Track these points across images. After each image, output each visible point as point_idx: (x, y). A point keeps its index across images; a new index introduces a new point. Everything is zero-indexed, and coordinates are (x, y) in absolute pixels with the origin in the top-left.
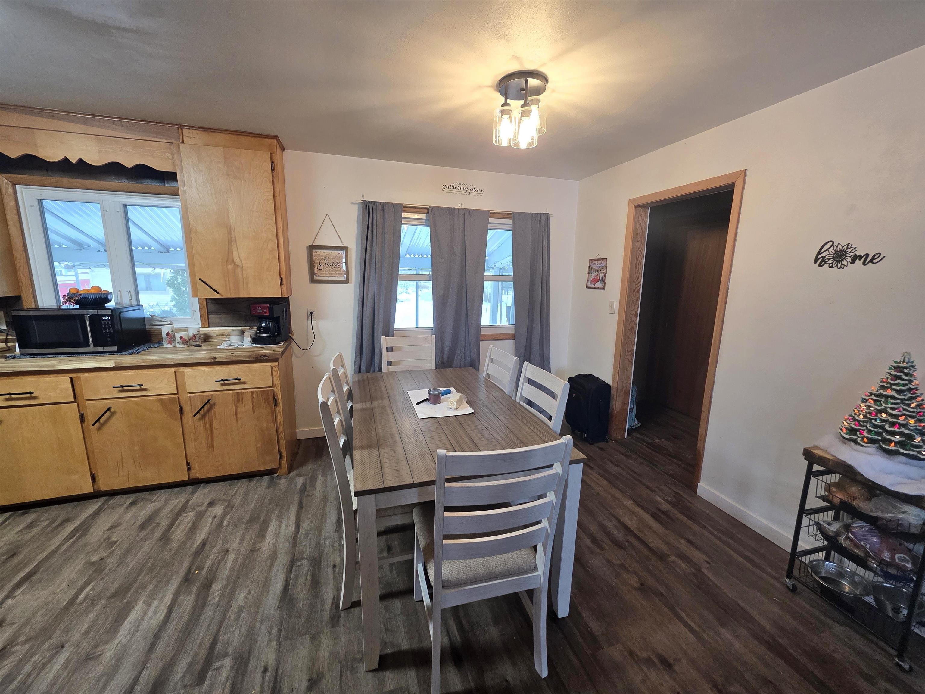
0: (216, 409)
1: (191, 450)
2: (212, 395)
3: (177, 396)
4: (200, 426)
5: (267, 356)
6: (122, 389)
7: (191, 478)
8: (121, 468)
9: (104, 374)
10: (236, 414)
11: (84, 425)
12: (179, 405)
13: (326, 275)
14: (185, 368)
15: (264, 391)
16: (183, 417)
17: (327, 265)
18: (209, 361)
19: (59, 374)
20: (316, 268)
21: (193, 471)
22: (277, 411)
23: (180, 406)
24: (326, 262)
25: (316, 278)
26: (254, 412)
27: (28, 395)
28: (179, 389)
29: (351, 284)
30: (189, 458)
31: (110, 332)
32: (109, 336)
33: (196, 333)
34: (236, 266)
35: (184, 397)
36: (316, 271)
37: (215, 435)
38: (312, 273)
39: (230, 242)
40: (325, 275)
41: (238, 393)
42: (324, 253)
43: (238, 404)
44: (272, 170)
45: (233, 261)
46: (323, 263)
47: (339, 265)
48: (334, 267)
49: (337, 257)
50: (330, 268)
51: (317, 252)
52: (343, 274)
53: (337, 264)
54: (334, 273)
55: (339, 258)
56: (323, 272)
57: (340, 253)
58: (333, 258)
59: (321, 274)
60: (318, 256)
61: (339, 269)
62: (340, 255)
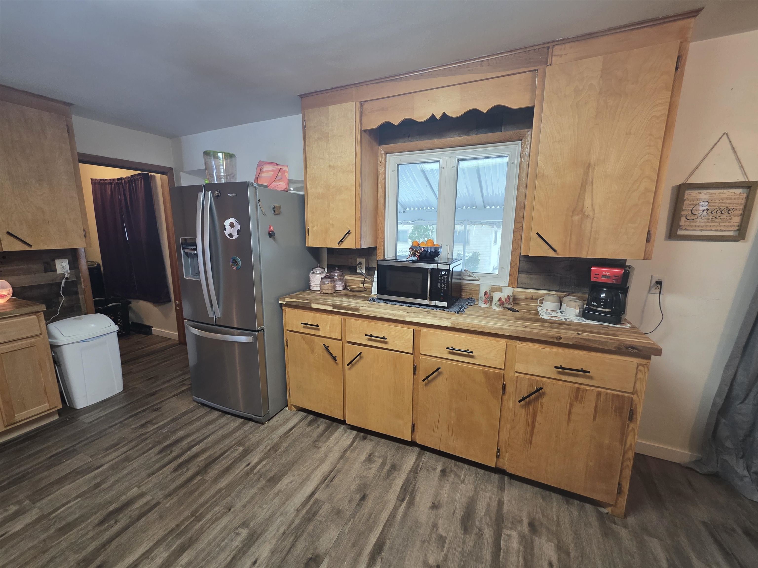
0: (545, 400)
1: (504, 437)
2: (543, 382)
3: (502, 372)
4: (521, 414)
5: (637, 349)
6: (452, 351)
7: (498, 466)
8: (436, 429)
9: (439, 332)
10: (569, 414)
11: (414, 377)
12: (503, 382)
13: (700, 228)
14: (518, 342)
15: (618, 396)
16: (504, 397)
17: (705, 213)
18: (551, 340)
19: (405, 324)
20: (683, 219)
21: (501, 460)
22: (630, 429)
23: (503, 384)
24: (705, 208)
25: (680, 232)
26: (594, 419)
27: (382, 340)
28: (507, 364)
29: (748, 242)
30: (500, 444)
31: (444, 287)
32: (442, 291)
34: (585, 216)
35: (510, 375)
36: (683, 221)
37: (536, 430)
38: (674, 225)
39: (583, 186)
41: (578, 389)
42: (706, 194)
43: (575, 403)
44: (677, 69)
45: (582, 211)
46: (699, 210)
47: (730, 212)
48: (718, 215)
49: (731, 199)
50: (711, 217)
51: (691, 194)
52: (734, 226)
53: (726, 211)
54: (717, 224)
55: (733, 201)
56: (695, 224)
57: (738, 193)
58: (721, 201)
59: (691, 227)
60: (694, 200)
61: (728, 218)
62: (738, 196)
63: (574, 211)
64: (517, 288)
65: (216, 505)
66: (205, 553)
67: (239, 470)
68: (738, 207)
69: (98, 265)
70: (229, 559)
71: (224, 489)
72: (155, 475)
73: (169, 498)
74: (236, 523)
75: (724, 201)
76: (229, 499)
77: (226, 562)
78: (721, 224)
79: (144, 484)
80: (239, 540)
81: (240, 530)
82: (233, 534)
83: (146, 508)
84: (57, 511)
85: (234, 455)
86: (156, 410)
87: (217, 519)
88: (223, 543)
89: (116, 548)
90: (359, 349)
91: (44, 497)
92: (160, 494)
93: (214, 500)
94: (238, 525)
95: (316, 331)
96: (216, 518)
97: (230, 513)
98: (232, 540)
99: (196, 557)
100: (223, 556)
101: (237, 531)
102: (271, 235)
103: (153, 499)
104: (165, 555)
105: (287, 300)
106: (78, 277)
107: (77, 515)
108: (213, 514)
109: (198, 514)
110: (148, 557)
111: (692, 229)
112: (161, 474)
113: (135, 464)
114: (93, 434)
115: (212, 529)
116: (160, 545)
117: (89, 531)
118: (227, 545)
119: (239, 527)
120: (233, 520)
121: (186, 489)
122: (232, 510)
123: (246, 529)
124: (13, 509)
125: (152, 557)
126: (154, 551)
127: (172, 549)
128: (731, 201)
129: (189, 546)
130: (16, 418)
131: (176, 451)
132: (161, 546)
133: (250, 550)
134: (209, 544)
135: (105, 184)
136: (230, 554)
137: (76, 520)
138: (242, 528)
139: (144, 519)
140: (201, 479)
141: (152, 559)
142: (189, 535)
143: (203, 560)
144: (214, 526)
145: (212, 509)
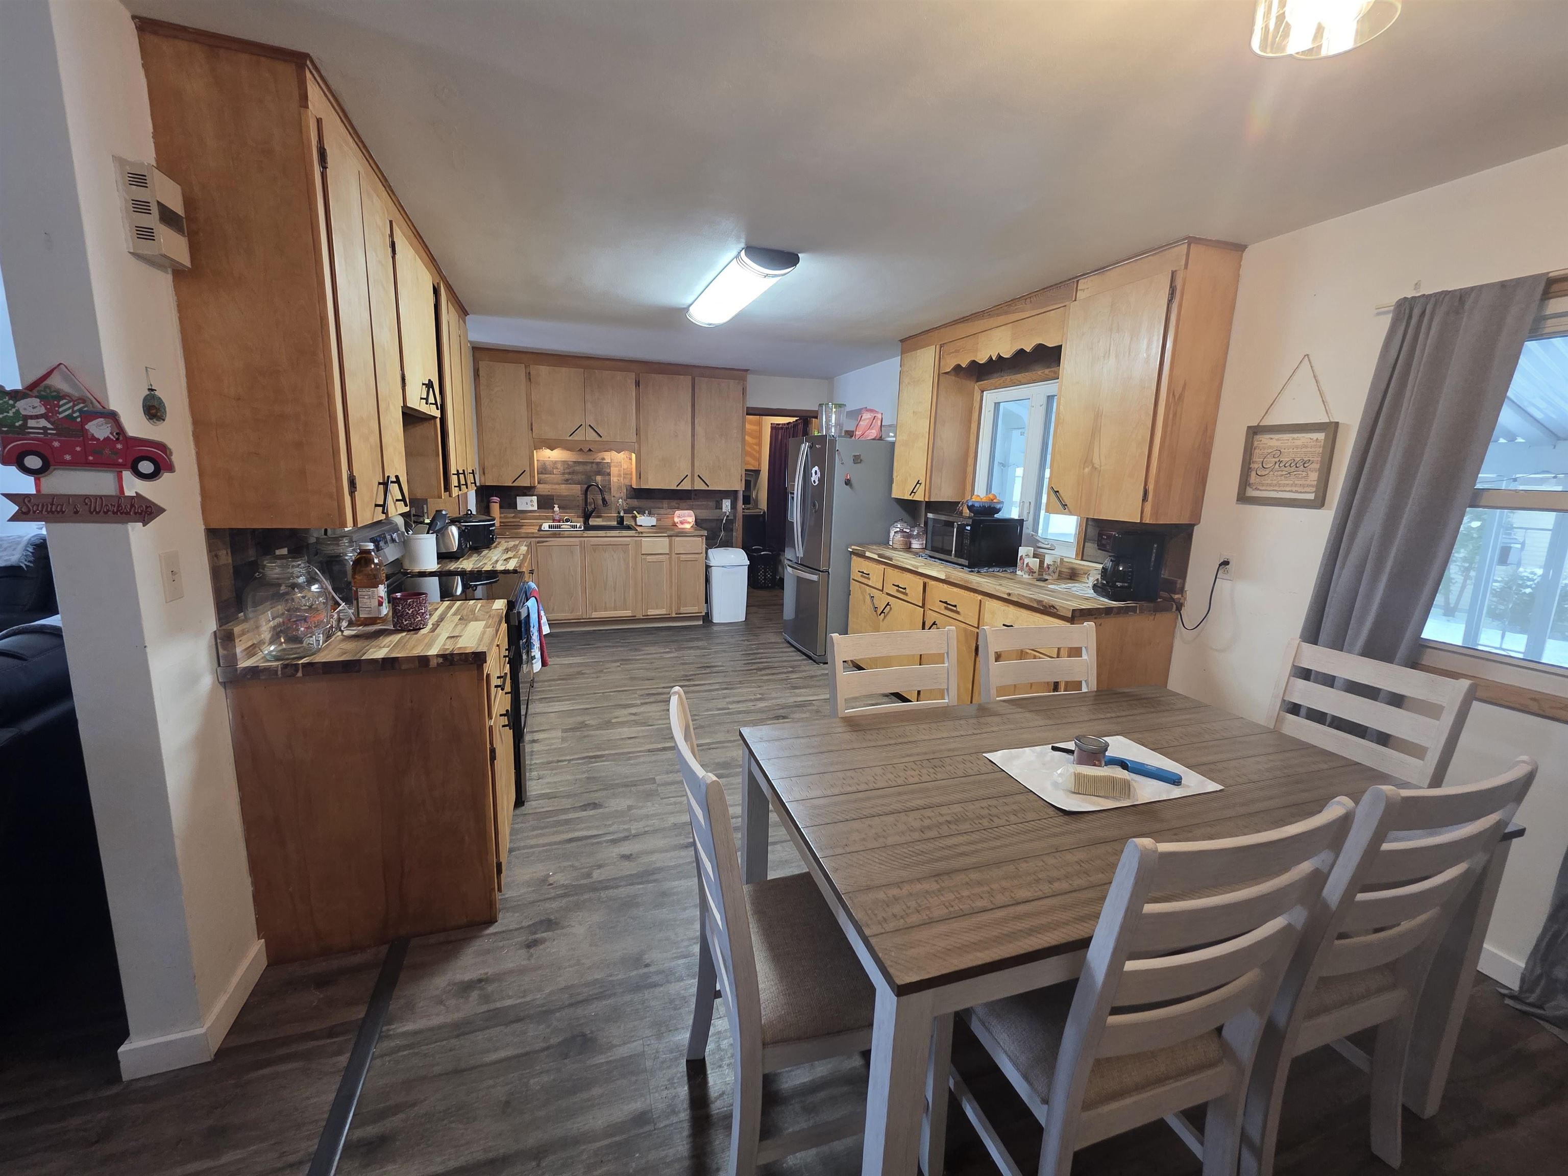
3: (977, 630)
12: (977, 642)
13: (1272, 488)
14: (988, 598)
17: (1277, 466)
20: (1253, 474)
23: (977, 644)
24: (1277, 460)
25: (1251, 493)
27: (904, 591)
29: (1330, 509)
31: (967, 544)
32: (966, 547)
33: (1052, 563)
34: (1094, 468)
36: (1253, 478)
38: (1244, 482)
39: (1093, 434)
40: (1268, 488)
42: (1278, 440)
44: (1170, 301)
45: (1092, 462)
46: (1270, 462)
47: (1305, 465)
48: (1292, 469)
49: (1306, 447)
50: (1284, 473)
51: (1261, 441)
52: (1311, 486)
53: (1302, 464)
54: (1291, 482)
55: (1309, 449)
56: (1267, 482)
57: (1315, 439)
58: (1295, 450)
59: (1263, 486)
60: (1264, 449)
61: (1304, 474)
62: (1315, 443)
63: (1085, 462)
64: (1082, 560)
67: (782, 676)
68: (1316, 459)
69: (764, 512)
75: (1299, 450)
78: (1296, 482)
86: (756, 636)
90: (890, 599)
92: (731, 669)
95: (866, 580)
102: (848, 482)
105: (853, 547)
106: (735, 517)
111: (1264, 488)
113: (726, 654)
114: (715, 635)
124: (668, 650)
128: (1306, 450)
135: (779, 429)
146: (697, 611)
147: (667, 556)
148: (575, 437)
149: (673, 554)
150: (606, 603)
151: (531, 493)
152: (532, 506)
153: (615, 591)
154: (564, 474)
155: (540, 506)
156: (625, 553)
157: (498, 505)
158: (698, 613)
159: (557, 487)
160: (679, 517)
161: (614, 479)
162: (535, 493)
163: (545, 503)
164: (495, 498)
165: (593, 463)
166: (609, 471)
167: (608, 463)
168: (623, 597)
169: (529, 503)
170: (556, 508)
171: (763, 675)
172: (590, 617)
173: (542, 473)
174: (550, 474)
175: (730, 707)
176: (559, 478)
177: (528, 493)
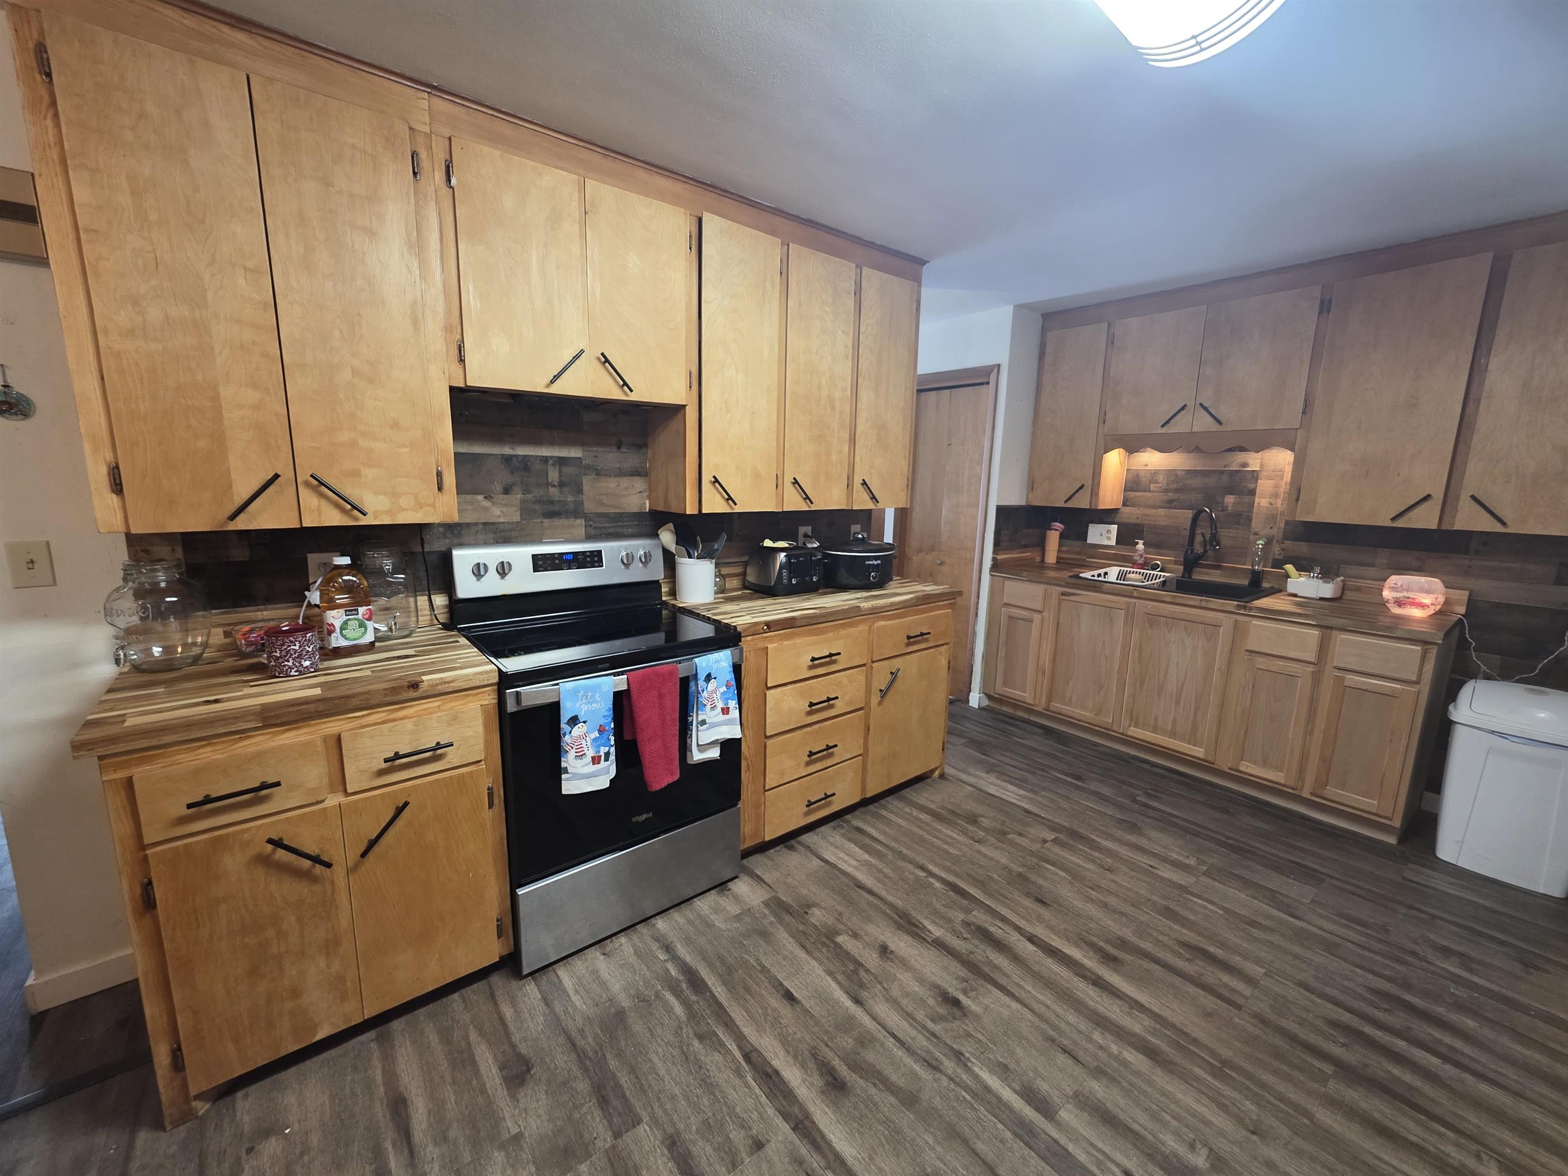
65: (1258, 1104)
66: (1145, 1087)
67: (1395, 1162)
70: (1136, 1127)
71: (1312, 1122)
72: (1306, 993)
73: (1255, 1022)
74: (1221, 1145)
76: (1286, 1132)
77: (1128, 1122)
79: (1276, 980)
80: (1176, 1147)
81: (1204, 1152)
82: (1191, 1136)
83: (1225, 992)
84: (1199, 898)
85: (1450, 1150)
87: (1223, 1107)
88: (1168, 1118)
89: (1144, 969)
91: (1215, 880)
92: (1262, 1006)
93: (1272, 1099)
94: (1214, 1147)
96: (1226, 1106)
97: (1244, 1132)
98: (1176, 1134)
99: (1138, 1074)
100: (1143, 1118)
101: (1199, 1146)
103: (1247, 998)
104: (1137, 1029)
107: (1192, 918)
108: (1235, 1099)
109: (1229, 1072)
110: (1134, 1008)
112: (1312, 1001)
113: (1321, 959)
114: (1375, 889)
115: (1198, 1097)
116: (1154, 1020)
117: (1168, 936)
118: (1165, 1124)
119: (1211, 1149)
120: (1225, 1137)
121: (1287, 1046)
122: (1254, 1137)
123: (1207, 1165)
125: (1134, 1013)
126: (1142, 1013)
127: (1148, 1037)
129: (1156, 1061)
130: (1325, 792)
131: (1398, 1019)
132: (1153, 1022)
133: (1157, 1169)
134: (1164, 1093)
136: (1145, 1129)
137: (1185, 918)
138: (1208, 1156)
139: (1200, 992)
140: (1327, 1074)
141: (1129, 1014)
142: (1178, 1058)
143: (1131, 1084)
144: (1206, 1101)
145: (1246, 1096)
146: (1375, 811)
147: (1310, 669)
148: (1173, 428)
149: (1328, 668)
150: (1156, 718)
151: (1108, 520)
152: (1109, 538)
153: (1177, 703)
154: (1166, 491)
155: (1121, 539)
156: (1209, 641)
157: (1058, 533)
158: (1375, 814)
159: (1152, 512)
160: (1393, 589)
161: (1262, 502)
162: (1117, 520)
163: (1127, 536)
164: (1058, 524)
165: (1222, 472)
166: (1252, 486)
167: (1253, 471)
168: (1191, 719)
169: (1105, 535)
170: (1140, 546)
171: (1333, 1103)
172: (1125, 733)
173: (1131, 490)
174: (1145, 491)
175: (1066, 1114)
176: (1159, 497)
177: (1106, 520)
